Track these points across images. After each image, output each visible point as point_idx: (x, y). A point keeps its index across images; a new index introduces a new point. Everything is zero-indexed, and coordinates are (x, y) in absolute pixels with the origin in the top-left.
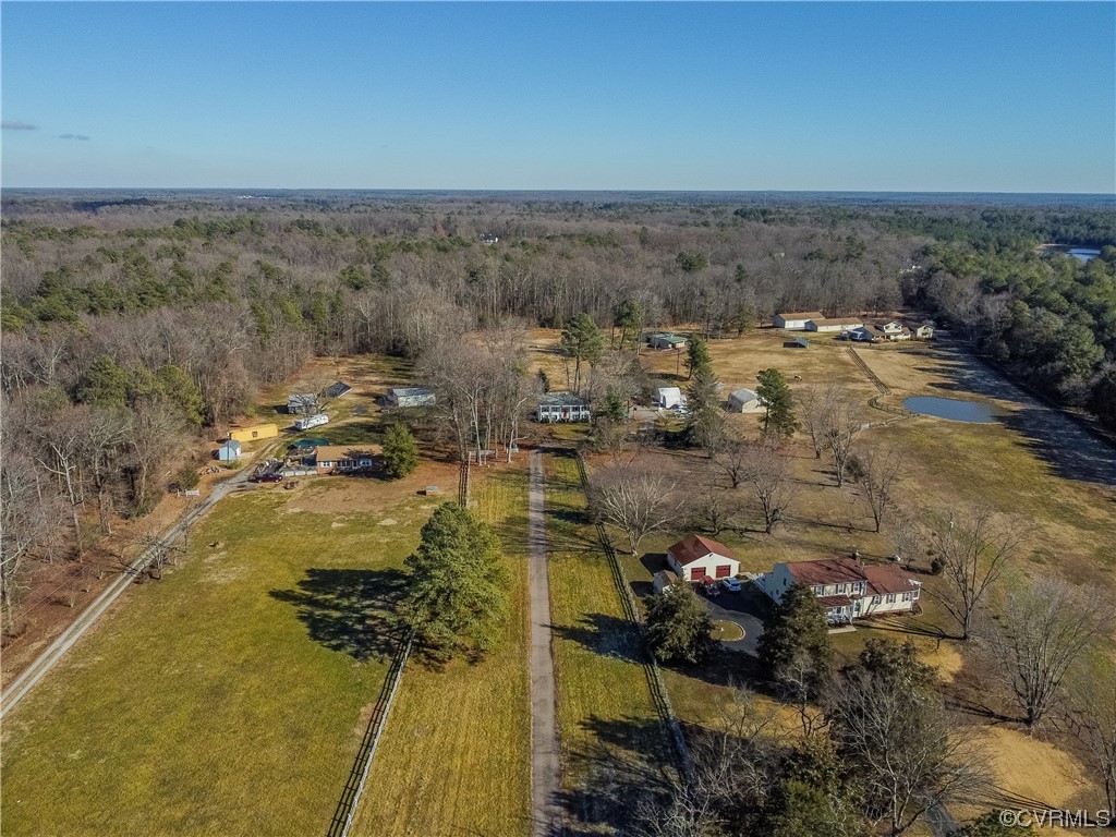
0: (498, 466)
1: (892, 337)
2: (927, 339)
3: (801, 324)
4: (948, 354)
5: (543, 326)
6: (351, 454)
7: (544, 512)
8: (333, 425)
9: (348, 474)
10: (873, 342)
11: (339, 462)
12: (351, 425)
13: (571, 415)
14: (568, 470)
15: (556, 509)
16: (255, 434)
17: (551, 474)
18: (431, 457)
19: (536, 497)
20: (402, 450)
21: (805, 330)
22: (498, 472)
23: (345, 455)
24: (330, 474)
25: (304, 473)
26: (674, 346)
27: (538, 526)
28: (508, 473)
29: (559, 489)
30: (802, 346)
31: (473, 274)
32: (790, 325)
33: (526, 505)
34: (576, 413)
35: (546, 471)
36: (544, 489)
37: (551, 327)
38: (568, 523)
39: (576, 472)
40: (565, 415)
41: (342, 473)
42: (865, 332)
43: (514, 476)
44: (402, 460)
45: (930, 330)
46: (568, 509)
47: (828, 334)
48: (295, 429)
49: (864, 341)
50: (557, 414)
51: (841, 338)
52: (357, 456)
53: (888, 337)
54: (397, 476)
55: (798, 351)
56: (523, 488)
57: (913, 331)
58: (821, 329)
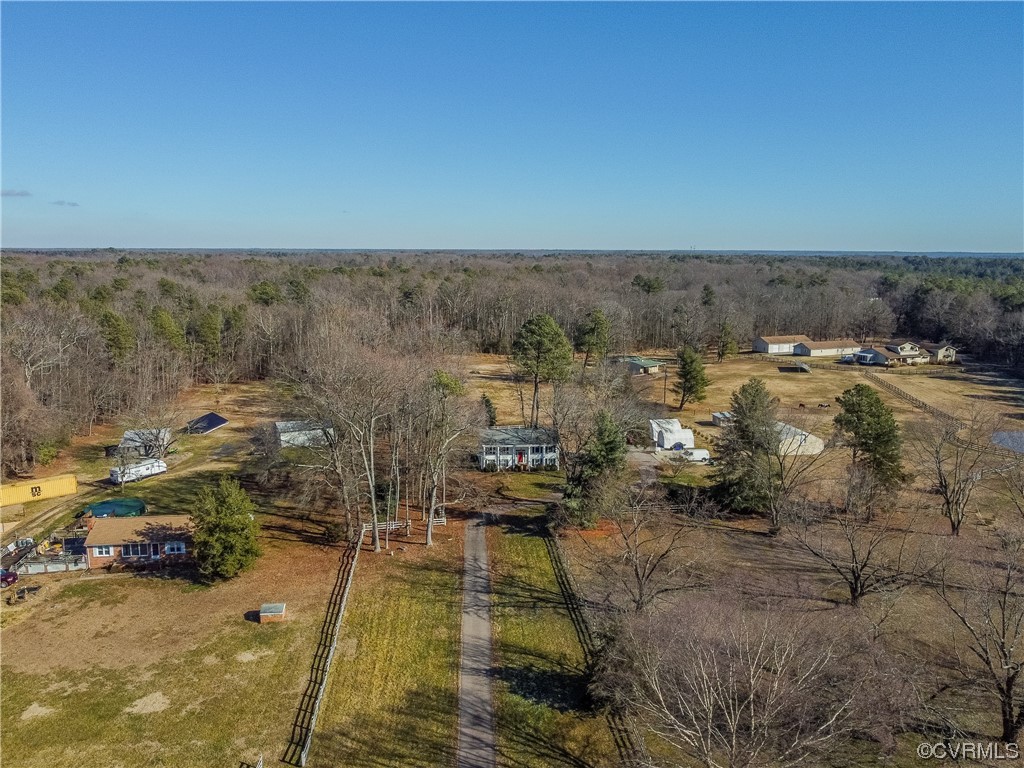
0: (410, 554)
1: (909, 361)
2: (950, 363)
3: (788, 348)
4: (990, 379)
5: (486, 351)
6: (148, 533)
7: (492, 673)
8: (172, 476)
9: (139, 569)
10: (887, 366)
11: (126, 547)
12: (200, 475)
13: (530, 458)
14: (531, 561)
15: (518, 662)
16: (36, 490)
17: (503, 570)
18: (298, 533)
19: (476, 628)
20: (227, 529)
21: (795, 355)
22: (409, 567)
23: (139, 533)
24: (108, 569)
25: (62, 567)
26: (646, 371)
27: (477, 720)
28: (426, 568)
29: (519, 606)
30: (803, 370)
31: (407, 295)
32: (774, 349)
33: (452, 649)
34: (537, 456)
35: (494, 563)
36: (490, 607)
37: (496, 352)
38: (543, 708)
39: (547, 566)
40: (520, 459)
41: (129, 567)
42: (876, 354)
43: (434, 576)
44: (229, 548)
45: (952, 352)
46: (540, 665)
47: (826, 358)
48: (111, 482)
49: (874, 364)
50: (509, 457)
51: (846, 362)
52: (158, 537)
53: (904, 360)
54: (219, 576)
55: (801, 376)
56: (450, 605)
57: (934, 354)
58: (815, 353)
